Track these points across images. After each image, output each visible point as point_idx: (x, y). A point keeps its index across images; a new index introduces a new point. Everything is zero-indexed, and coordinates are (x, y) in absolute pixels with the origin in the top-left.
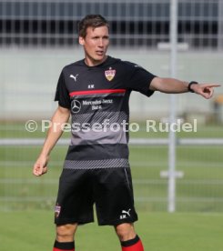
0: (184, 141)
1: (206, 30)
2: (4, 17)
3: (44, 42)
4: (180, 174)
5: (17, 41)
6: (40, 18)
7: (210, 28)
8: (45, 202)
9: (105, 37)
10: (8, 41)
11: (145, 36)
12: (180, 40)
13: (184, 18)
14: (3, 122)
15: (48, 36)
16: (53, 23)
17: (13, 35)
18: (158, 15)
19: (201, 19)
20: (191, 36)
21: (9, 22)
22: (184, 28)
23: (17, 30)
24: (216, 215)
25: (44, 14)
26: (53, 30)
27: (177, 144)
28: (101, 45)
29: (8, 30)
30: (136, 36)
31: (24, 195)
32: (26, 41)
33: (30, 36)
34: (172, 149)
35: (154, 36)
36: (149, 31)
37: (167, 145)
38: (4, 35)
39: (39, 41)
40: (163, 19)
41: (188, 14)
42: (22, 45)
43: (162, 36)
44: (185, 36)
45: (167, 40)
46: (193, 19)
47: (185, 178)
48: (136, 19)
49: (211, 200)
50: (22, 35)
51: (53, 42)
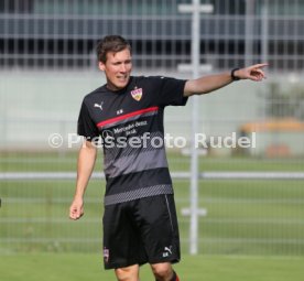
0: (208, 175)
1: (231, 51)
2: (6, 36)
3: (51, 63)
4: (204, 212)
5: (21, 63)
6: (46, 37)
7: (236, 48)
8: (52, 244)
9: (127, 62)
10: (11, 63)
11: (164, 57)
12: (203, 62)
13: (207, 37)
14: (5, 153)
15: (56, 56)
16: (61, 42)
17: (16, 56)
18: (179, 32)
19: (227, 37)
20: (215, 57)
21: (11, 42)
22: (206, 47)
23: (21, 50)
24: (243, 257)
25: (51, 32)
26: (61, 50)
27: (200, 177)
28: (124, 70)
29: (11, 50)
30: (154, 57)
31: (28, 236)
32: (31, 63)
33: (36, 56)
34: (194, 183)
35: (173, 57)
36: (169, 51)
37: (188, 179)
38: (6, 56)
39: (45, 62)
40: (183, 37)
41: (212, 32)
42: (26, 67)
43: (183, 57)
44: (209, 57)
45: (188, 62)
46: (217, 37)
47: (208, 216)
48: (154, 37)
49: (238, 241)
50: (26, 56)
51: (61, 63)
